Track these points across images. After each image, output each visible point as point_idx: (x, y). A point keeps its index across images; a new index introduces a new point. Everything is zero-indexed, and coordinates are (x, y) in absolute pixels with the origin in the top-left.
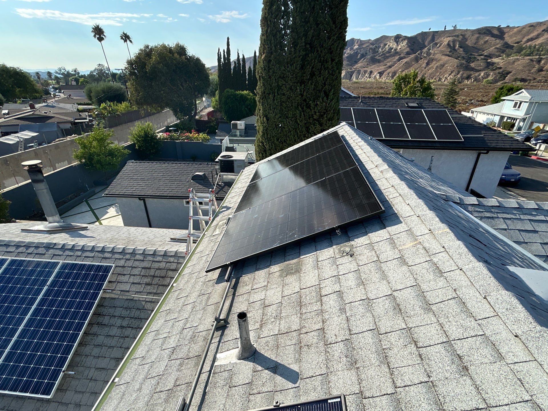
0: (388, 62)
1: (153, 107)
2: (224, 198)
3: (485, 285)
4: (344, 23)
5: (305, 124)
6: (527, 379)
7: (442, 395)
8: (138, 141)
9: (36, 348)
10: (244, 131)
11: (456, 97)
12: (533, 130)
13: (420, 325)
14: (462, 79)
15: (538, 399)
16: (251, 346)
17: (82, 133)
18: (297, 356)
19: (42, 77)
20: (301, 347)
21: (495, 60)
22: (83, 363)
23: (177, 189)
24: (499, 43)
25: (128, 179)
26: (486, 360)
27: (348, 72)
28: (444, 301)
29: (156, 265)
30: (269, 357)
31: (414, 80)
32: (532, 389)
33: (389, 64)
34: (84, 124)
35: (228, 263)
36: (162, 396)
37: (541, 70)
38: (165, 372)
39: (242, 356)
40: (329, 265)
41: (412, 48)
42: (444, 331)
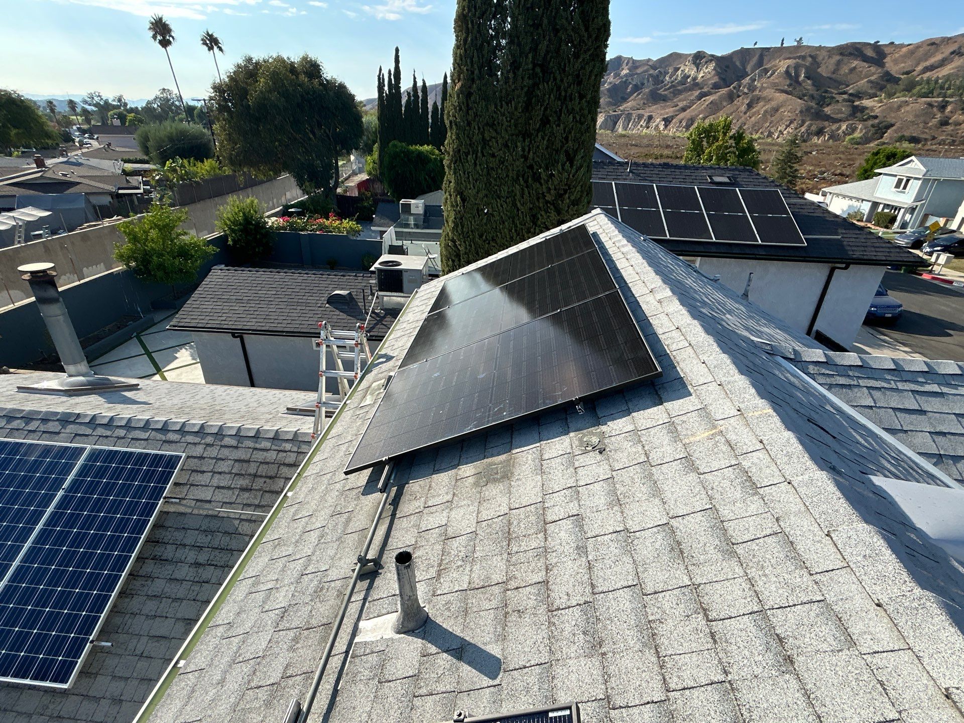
0: (680, 101)
1: (259, 170)
2: (384, 337)
3: (830, 511)
4: (604, 30)
5: (531, 209)
6: (894, 681)
7: (747, 706)
8: (233, 231)
9: (43, 600)
10: (422, 217)
11: (796, 166)
12: (927, 228)
13: (714, 580)
14: (809, 134)
15: (911, 719)
16: (420, 609)
17: (131, 214)
18: (499, 629)
19: (58, 109)
20: (507, 613)
21: (867, 103)
22: (127, 627)
23: (301, 318)
24: (875, 73)
25: (212, 300)
26: (825, 646)
27: (610, 116)
28: (758, 538)
29: (260, 456)
30: (451, 630)
31: (725, 134)
32: (901, 700)
33: (681, 105)
34: (135, 198)
35: (384, 459)
36: (260, 695)
37: (944, 123)
38: (268, 651)
39: (403, 626)
40: (562, 467)
41: (723, 77)
42: (755, 591)
